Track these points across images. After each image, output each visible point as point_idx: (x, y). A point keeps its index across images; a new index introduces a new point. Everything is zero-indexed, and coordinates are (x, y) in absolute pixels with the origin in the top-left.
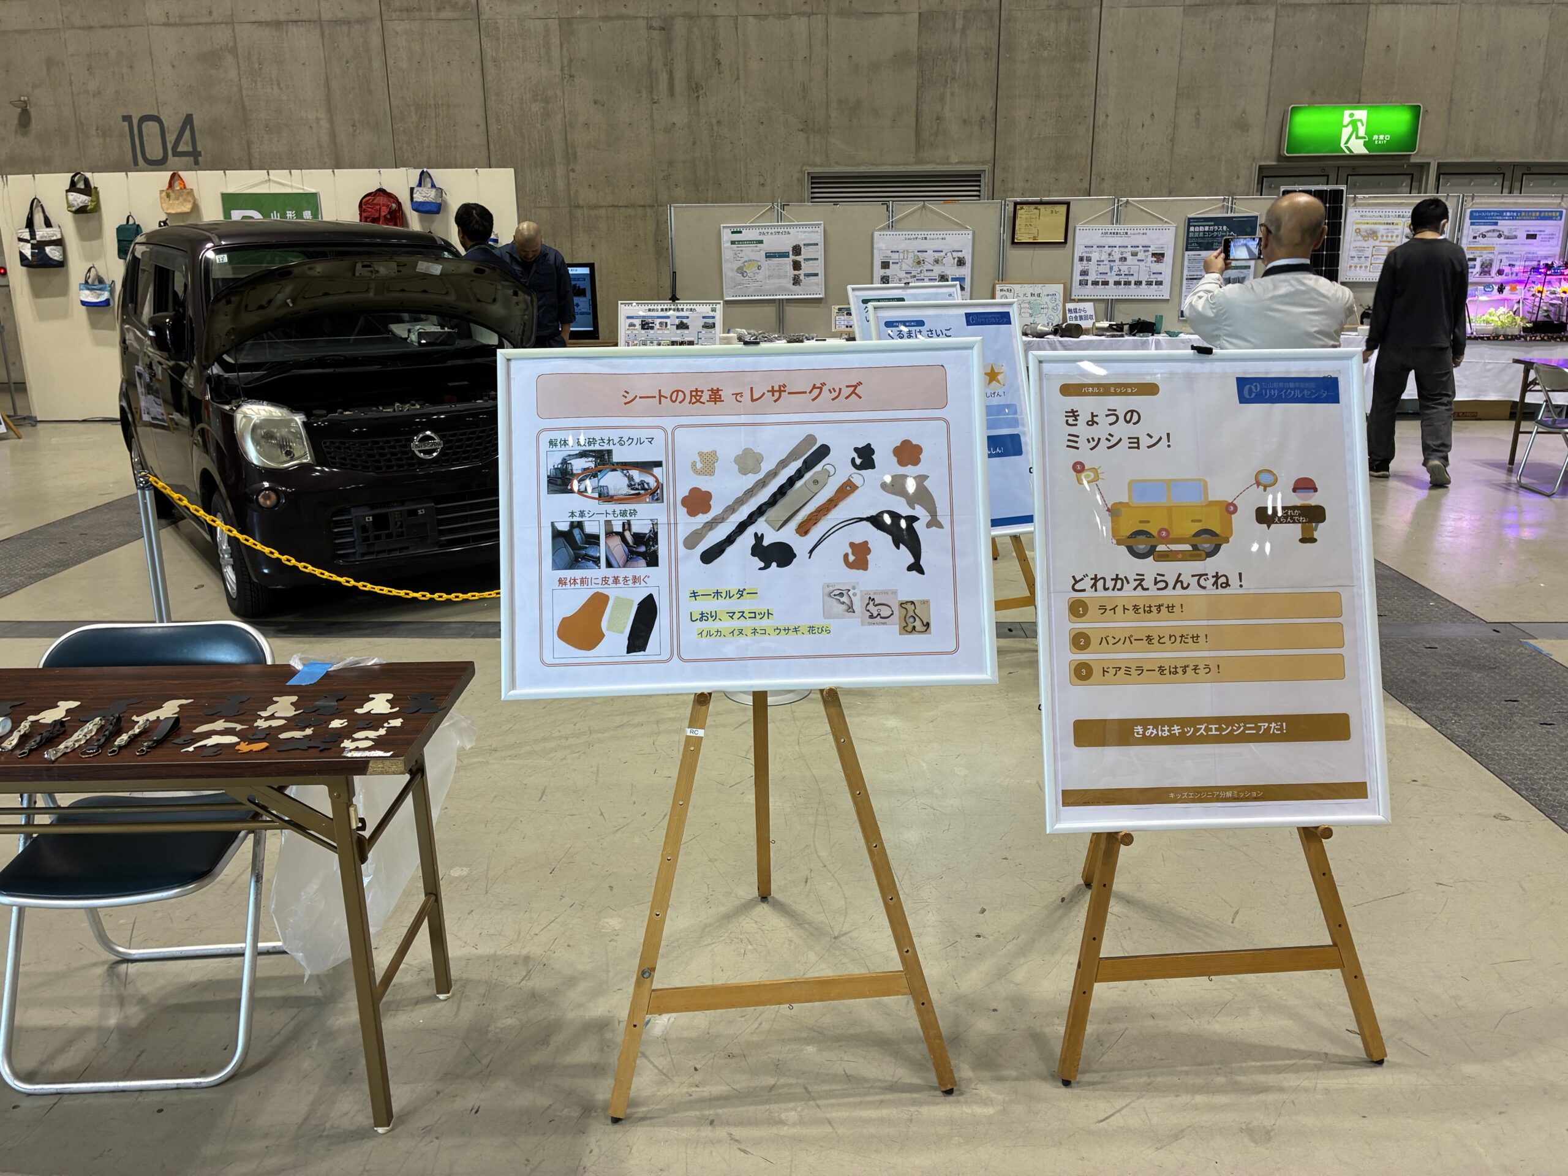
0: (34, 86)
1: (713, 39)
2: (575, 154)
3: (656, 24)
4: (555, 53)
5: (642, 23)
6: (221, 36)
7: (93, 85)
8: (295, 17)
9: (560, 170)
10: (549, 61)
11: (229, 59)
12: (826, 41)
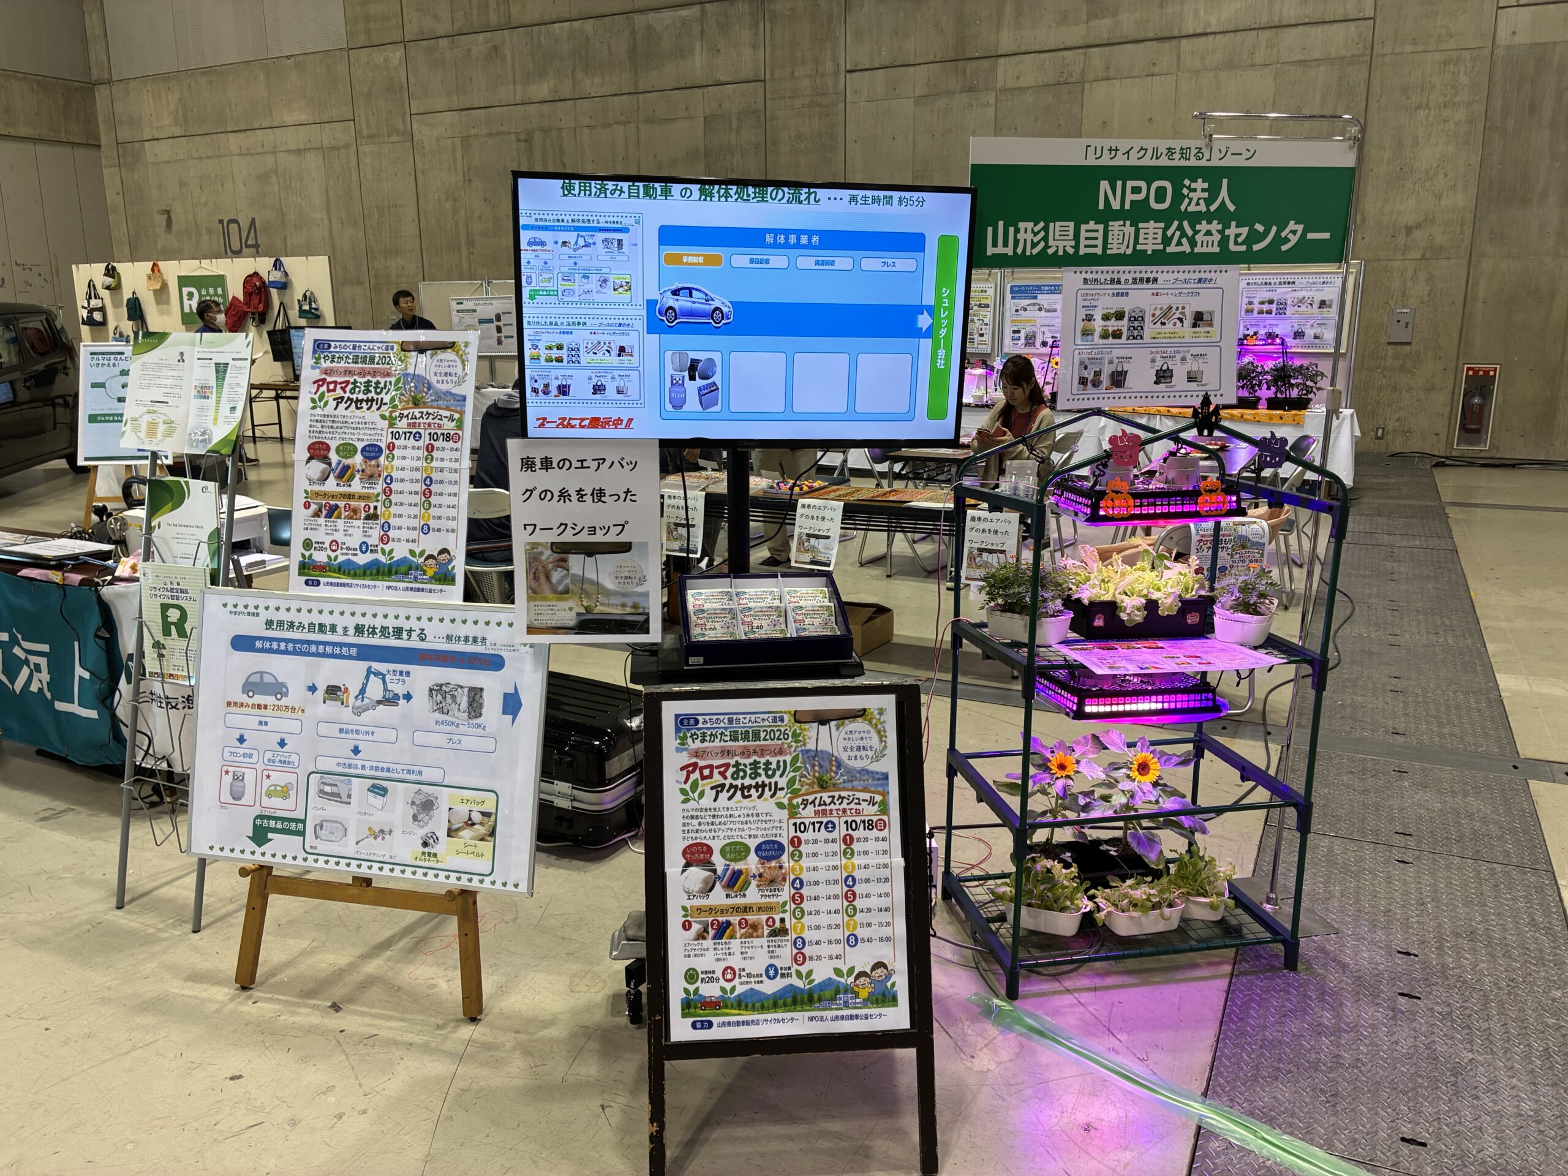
0: (174, 200)
1: (560, 146)
2: (473, 240)
3: (522, 137)
4: (459, 164)
5: (513, 137)
6: (269, 161)
7: (203, 199)
8: (308, 146)
9: (464, 253)
10: (456, 169)
11: (274, 178)
12: (638, 145)
